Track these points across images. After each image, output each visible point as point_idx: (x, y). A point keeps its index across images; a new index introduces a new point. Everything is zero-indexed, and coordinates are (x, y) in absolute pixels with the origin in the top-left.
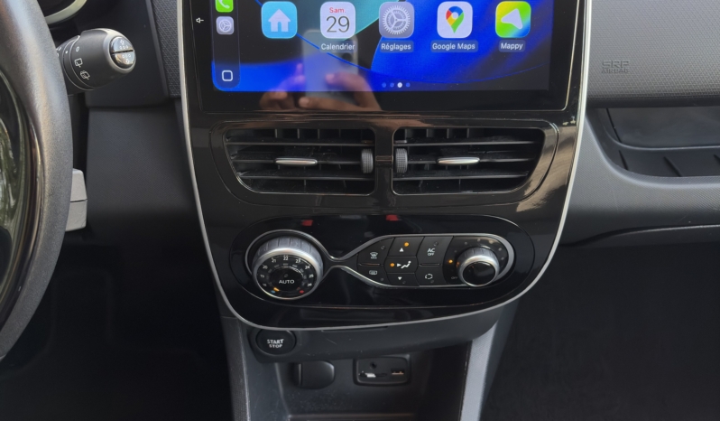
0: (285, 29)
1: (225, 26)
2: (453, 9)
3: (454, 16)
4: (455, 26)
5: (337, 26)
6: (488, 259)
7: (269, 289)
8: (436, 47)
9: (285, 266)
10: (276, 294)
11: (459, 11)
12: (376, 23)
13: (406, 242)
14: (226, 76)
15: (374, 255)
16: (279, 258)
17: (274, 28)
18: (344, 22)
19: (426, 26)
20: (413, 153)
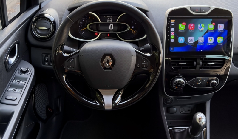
0: (182, 41)
1: (172, 41)
2: (210, 38)
3: (211, 39)
4: (211, 41)
5: (191, 41)
6: (215, 82)
7: (175, 87)
8: (207, 44)
9: (179, 82)
10: (176, 88)
11: (211, 38)
12: (198, 40)
13: (200, 78)
14: (172, 49)
15: (194, 81)
16: (178, 81)
17: (180, 41)
18: (192, 40)
19: (206, 41)
20: (203, 62)
